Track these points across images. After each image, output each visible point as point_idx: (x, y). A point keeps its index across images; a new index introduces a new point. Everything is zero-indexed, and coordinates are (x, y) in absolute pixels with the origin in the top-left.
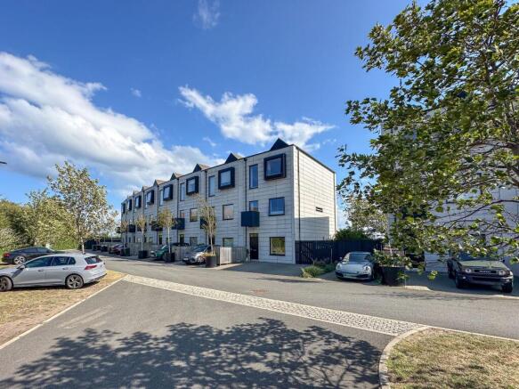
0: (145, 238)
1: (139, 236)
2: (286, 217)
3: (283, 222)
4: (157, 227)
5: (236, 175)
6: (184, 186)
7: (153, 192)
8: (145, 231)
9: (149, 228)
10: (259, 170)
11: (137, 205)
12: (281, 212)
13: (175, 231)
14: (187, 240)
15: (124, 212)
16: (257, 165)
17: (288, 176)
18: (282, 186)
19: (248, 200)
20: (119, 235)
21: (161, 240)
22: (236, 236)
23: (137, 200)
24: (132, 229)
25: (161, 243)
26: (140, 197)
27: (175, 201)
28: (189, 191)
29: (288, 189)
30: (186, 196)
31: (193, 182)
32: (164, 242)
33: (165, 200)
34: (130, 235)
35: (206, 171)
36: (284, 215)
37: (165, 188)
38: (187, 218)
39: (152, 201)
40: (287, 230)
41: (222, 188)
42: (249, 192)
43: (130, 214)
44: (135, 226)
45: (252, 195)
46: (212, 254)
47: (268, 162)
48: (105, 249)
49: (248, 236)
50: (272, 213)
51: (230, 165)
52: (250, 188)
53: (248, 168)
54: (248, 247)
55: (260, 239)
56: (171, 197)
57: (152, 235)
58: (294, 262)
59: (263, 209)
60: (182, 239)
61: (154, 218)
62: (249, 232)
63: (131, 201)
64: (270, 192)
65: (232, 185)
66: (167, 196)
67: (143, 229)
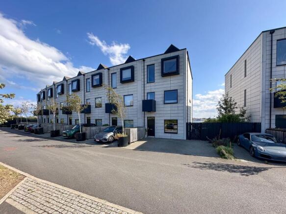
0: (57, 120)
1: (53, 117)
2: (179, 105)
3: (176, 109)
4: (67, 111)
5: (135, 72)
6: (90, 81)
7: (62, 85)
8: (57, 114)
9: (61, 112)
10: (156, 68)
11: (49, 95)
12: (175, 101)
13: (83, 114)
14: (93, 122)
15: (39, 100)
16: (154, 64)
17: (181, 74)
18: (176, 82)
19: (146, 92)
20: (36, 117)
21: (70, 121)
22: (136, 118)
23: (49, 91)
24: (46, 112)
25: (71, 123)
26: (51, 90)
27: (82, 92)
28: (95, 84)
29: (182, 84)
30: (91, 88)
31: (97, 77)
32: (73, 123)
33: (73, 91)
34: (44, 117)
35: (108, 69)
36: (177, 103)
37: (72, 82)
38: (93, 105)
39: (62, 92)
40: (179, 115)
41: (123, 81)
42: (147, 85)
43: (44, 102)
44: (48, 111)
45: (150, 87)
46: (123, 135)
47: (165, 62)
48: (22, 128)
49: (146, 119)
50: (166, 102)
51: (130, 64)
52: (147, 83)
53: (146, 67)
54: (146, 127)
55: (156, 121)
56: (78, 89)
57: (63, 117)
58: (185, 139)
59: (159, 98)
60: (89, 120)
61: (64, 105)
62: (146, 116)
63: (44, 92)
64: (165, 86)
65: (132, 80)
66: (75, 87)
67: (54, 113)
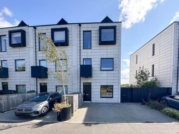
2: (114, 72)
3: (112, 75)
5: (70, 36)
6: (6, 38)
10: (93, 35)
14: (12, 87)
16: (91, 31)
18: (112, 51)
19: (82, 57)
22: (71, 84)
28: (14, 43)
29: (117, 53)
30: (8, 47)
31: (18, 35)
35: (35, 27)
36: (113, 70)
38: (11, 68)
40: (115, 81)
42: (83, 51)
45: (86, 54)
49: (82, 84)
50: (102, 69)
52: (84, 49)
53: (82, 33)
54: (82, 93)
55: (93, 87)
58: (120, 102)
60: (5, 85)
62: (82, 82)
64: (102, 54)
65: (66, 43)
